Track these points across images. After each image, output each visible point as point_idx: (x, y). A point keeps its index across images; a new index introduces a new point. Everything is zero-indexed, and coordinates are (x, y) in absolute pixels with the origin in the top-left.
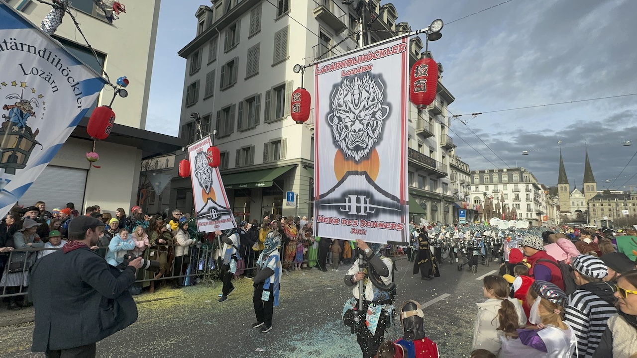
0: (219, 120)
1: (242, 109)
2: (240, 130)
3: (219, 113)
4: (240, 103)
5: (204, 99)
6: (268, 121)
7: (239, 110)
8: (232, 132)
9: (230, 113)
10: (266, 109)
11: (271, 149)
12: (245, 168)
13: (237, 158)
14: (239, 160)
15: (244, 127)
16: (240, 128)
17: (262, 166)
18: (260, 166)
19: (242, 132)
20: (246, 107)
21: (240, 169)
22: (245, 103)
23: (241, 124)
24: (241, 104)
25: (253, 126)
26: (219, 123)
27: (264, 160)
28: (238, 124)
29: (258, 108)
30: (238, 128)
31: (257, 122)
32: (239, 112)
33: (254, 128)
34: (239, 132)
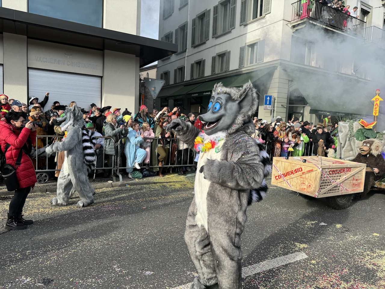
0: (194, 28)
1: (217, 13)
2: (216, 36)
3: (194, 21)
4: (214, 8)
5: (180, 9)
6: (244, 23)
7: (214, 15)
8: (207, 39)
9: (205, 20)
10: (242, 10)
11: (248, 52)
12: (220, 75)
13: (212, 65)
14: (214, 67)
15: (219, 32)
16: (216, 34)
17: (238, 71)
18: (236, 71)
19: (217, 38)
20: (221, 10)
21: (216, 76)
22: (220, 7)
23: (216, 29)
24: (216, 8)
25: (228, 31)
26: (194, 31)
27: (240, 65)
28: (213, 30)
29: (234, 10)
30: (213, 35)
31: (233, 26)
32: (214, 18)
33: (230, 32)
34: (214, 39)
